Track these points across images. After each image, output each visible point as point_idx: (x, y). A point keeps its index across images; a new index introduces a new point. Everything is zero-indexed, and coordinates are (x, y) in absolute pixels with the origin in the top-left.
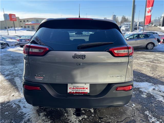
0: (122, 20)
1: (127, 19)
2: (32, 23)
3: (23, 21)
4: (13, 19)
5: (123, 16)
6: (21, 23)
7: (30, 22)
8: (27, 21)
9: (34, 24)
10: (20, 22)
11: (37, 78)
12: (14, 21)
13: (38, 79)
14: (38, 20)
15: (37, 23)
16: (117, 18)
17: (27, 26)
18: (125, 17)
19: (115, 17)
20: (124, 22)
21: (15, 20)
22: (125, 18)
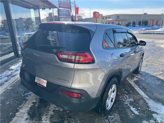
2: (112, 20)
3: (105, 18)
4: (96, 17)
6: (103, 20)
7: (111, 18)
8: (109, 17)
9: (114, 20)
10: (102, 18)
12: (96, 18)
14: (119, 16)
15: (118, 19)
17: (108, 22)
21: (98, 17)
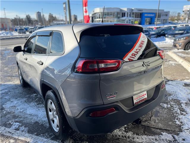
0: (49, 18)
1: (55, 17)
5: (50, 14)
11: (110, 98)
13: (112, 98)
16: (43, 15)
18: (52, 15)
19: (40, 15)
20: (53, 21)
22: (52, 17)
